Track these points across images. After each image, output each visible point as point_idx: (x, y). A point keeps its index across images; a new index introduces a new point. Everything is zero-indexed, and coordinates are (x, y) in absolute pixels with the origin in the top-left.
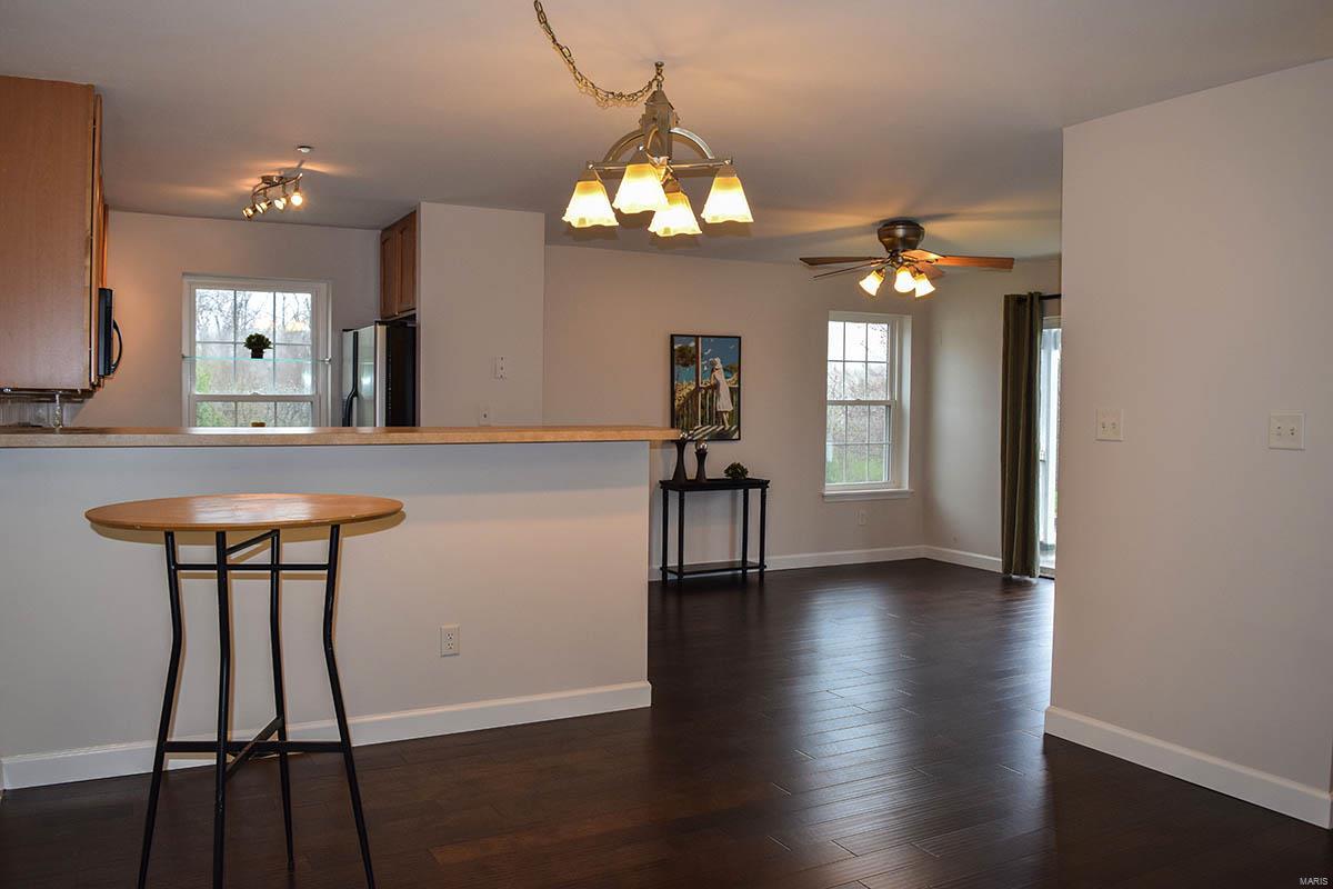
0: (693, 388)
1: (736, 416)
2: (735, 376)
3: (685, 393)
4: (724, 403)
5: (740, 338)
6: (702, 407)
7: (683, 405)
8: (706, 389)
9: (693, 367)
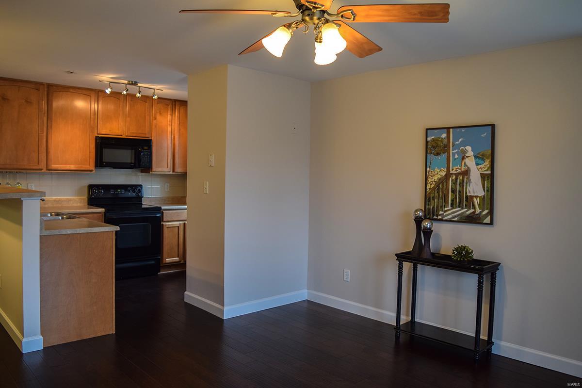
0: (444, 174)
1: (489, 200)
2: (487, 163)
3: (436, 178)
4: (475, 188)
5: (493, 126)
6: (453, 191)
7: (433, 189)
8: (457, 175)
9: (444, 156)
